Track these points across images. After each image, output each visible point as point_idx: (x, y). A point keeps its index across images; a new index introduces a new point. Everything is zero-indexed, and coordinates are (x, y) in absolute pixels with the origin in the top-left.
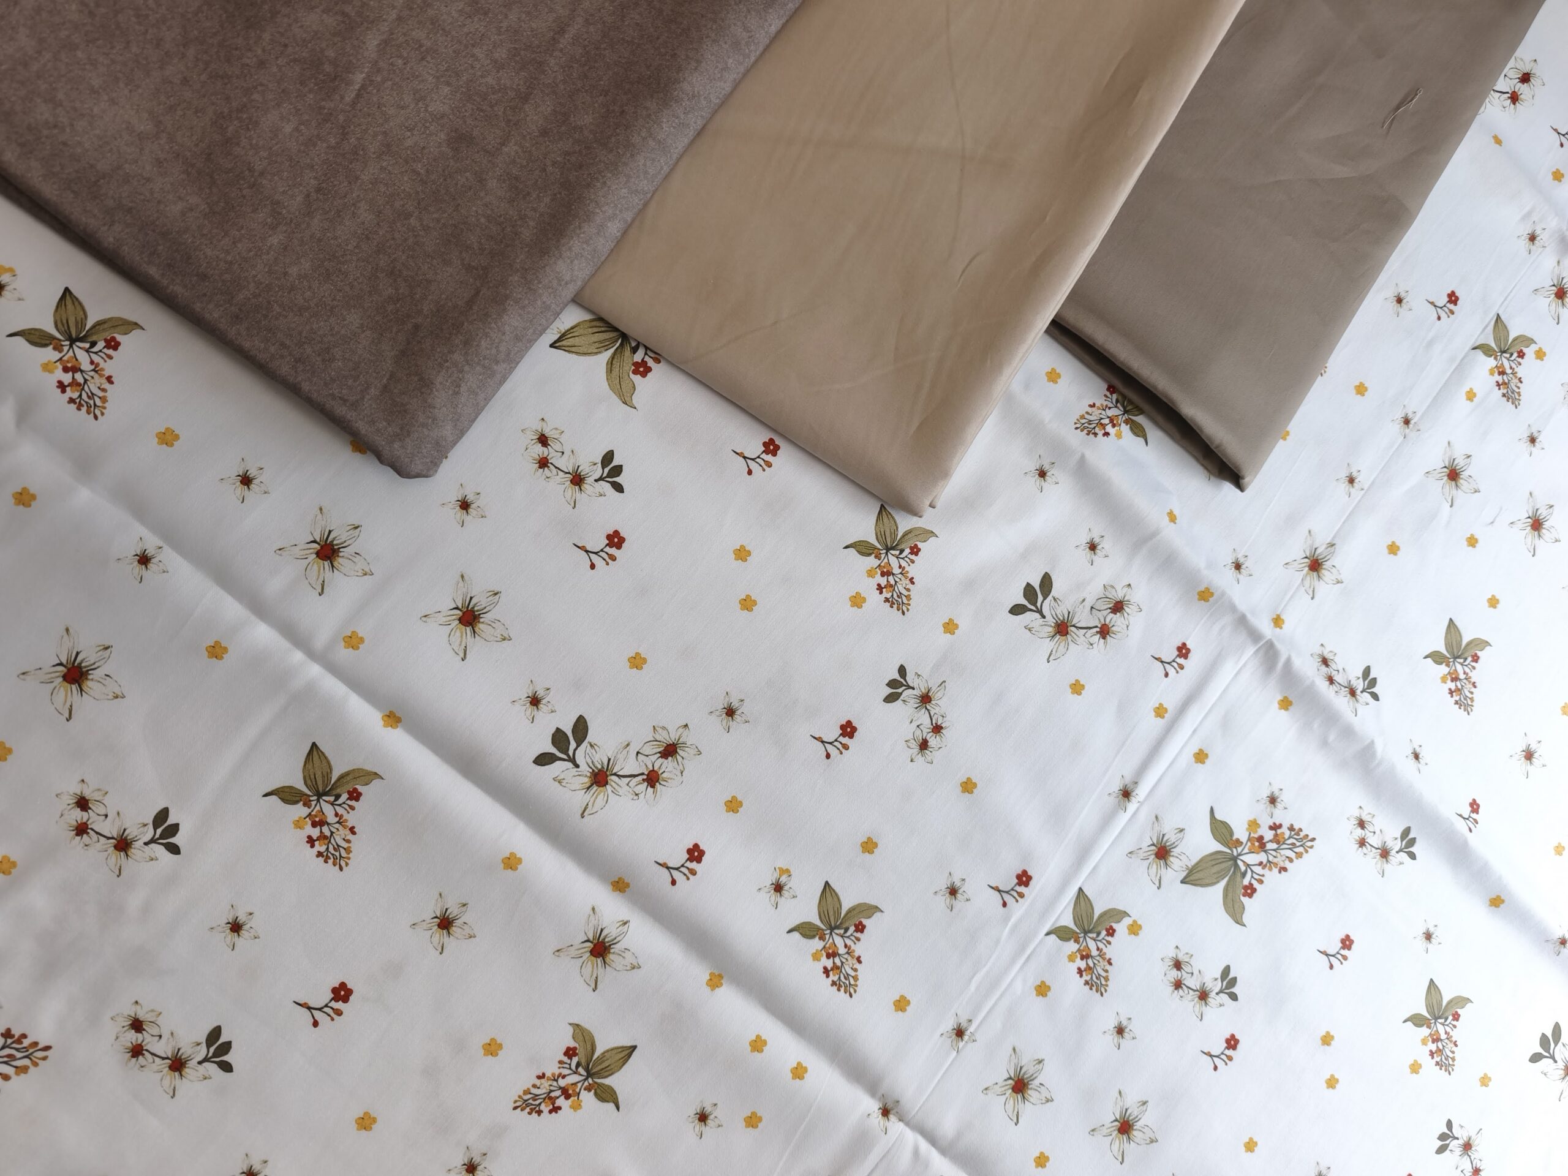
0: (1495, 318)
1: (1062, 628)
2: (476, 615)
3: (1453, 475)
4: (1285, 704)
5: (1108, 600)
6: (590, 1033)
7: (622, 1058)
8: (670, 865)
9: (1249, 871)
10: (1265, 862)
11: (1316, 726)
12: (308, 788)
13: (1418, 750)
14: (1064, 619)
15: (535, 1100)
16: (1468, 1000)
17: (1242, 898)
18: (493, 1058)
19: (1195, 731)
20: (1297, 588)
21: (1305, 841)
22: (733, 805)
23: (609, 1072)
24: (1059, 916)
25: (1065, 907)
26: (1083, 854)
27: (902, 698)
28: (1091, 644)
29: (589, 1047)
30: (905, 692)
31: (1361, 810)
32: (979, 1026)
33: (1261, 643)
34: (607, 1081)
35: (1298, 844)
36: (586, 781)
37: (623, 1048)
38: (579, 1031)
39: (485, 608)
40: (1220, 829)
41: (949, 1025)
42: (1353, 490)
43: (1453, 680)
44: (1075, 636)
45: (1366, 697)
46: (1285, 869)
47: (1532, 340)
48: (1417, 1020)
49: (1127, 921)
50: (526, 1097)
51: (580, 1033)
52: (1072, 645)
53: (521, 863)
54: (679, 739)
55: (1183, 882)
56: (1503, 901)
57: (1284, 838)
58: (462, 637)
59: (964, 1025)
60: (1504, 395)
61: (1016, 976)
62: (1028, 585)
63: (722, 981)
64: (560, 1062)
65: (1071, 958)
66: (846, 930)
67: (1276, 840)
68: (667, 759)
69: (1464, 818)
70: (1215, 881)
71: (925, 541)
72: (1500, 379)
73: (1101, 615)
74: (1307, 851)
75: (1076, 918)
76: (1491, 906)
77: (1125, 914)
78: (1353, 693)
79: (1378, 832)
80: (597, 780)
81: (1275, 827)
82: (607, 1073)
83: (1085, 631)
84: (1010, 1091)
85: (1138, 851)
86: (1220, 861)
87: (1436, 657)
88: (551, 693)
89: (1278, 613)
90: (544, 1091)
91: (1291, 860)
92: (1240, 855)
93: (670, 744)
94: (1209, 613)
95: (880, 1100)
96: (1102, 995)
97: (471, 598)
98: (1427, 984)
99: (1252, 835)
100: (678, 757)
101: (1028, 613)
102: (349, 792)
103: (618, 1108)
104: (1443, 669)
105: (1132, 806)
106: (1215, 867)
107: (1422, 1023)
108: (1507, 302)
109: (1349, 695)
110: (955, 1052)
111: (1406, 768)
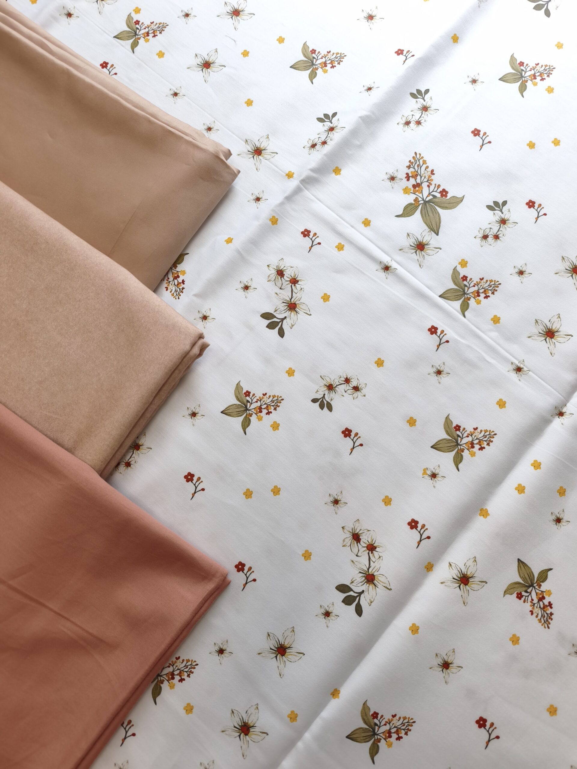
0: (116, 39)
1: (292, 307)
2: (280, 646)
3: (207, 65)
4: (337, 171)
5: (276, 279)
6: (510, 585)
7: (524, 567)
8: (419, 539)
9: (433, 193)
10: (428, 184)
11: (350, 152)
12: (370, 740)
13: (366, 88)
14: (287, 306)
15: (544, 616)
16: (512, 56)
17: (448, 198)
18: (520, 639)
19: (352, 227)
20: (271, 163)
21: (416, 159)
22: (387, 501)
23: (531, 574)
24: (455, 309)
25: (450, 305)
26: (420, 295)
27: (329, 401)
28: (301, 289)
29: (517, 586)
30: (326, 399)
31: (400, 123)
32: (515, 358)
33: (302, 187)
34: (536, 576)
35: (418, 163)
36: (371, 586)
37: (519, 566)
38: (508, 591)
39: (276, 641)
40: (408, 211)
41: (514, 376)
42: (215, 128)
43: (326, 66)
44: (297, 299)
45: (334, 120)
46: (432, 171)
47: (129, 15)
48: (523, 89)
49: (459, 268)
50: (543, 622)
51: (510, 590)
52: (302, 301)
53: (415, 624)
54: (350, 532)
55: (438, 235)
56: (455, 35)
57: (414, 172)
58: (291, 655)
59: (514, 367)
60: (161, 33)
61: (488, 336)
62: (267, 327)
63: (484, 509)
64: (524, 602)
65: (479, 303)
66: (458, 436)
67: (415, 176)
68: (361, 539)
69: (406, 59)
70: (437, 215)
71: (242, 388)
72: (151, 35)
73: (284, 284)
74: (423, 157)
75: (456, 299)
76: (457, 42)
77: (455, 269)
78: (332, 129)
79: (412, 113)
80: (371, 580)
81: (408, 178)
82: (532, 575)
83: (293, 293)
84: (553, 339)
85: (419, 261)
86: (426, 211)
87: (313, 76)
88: (323, 605)
89: (285, 175)
90: (540, 611)
91: (427, 167)
92: (423, 199)
93: (353, 537)
94: (285, 218)
95: (554, 418)
96: (500, 284)
97: (271, 649)
98: (502, 82)
99: (412, 191)
100: (360, 532)
101: (283, 326)
102: (374, 718)
103: (551, 569)
104: (319, 72)
105: (394, 265)
106: (429, 214)
107: (524, 86)
108: (107, 32)
109: (333, 132)
110: (530, 372)
111: (376, 96)
